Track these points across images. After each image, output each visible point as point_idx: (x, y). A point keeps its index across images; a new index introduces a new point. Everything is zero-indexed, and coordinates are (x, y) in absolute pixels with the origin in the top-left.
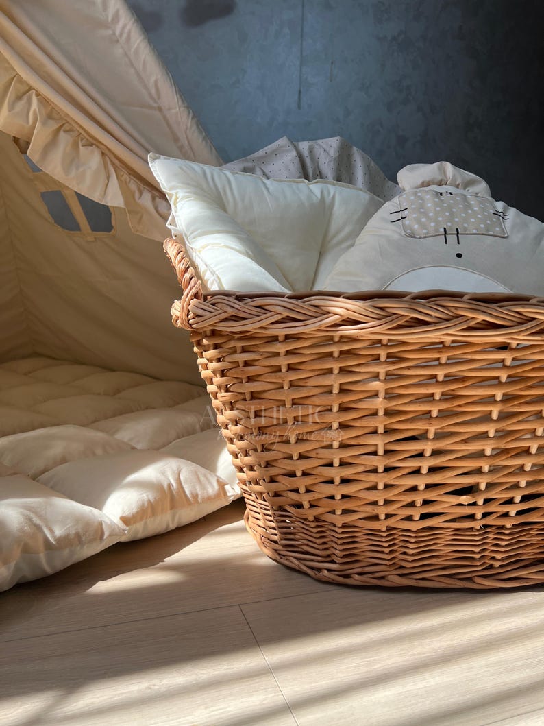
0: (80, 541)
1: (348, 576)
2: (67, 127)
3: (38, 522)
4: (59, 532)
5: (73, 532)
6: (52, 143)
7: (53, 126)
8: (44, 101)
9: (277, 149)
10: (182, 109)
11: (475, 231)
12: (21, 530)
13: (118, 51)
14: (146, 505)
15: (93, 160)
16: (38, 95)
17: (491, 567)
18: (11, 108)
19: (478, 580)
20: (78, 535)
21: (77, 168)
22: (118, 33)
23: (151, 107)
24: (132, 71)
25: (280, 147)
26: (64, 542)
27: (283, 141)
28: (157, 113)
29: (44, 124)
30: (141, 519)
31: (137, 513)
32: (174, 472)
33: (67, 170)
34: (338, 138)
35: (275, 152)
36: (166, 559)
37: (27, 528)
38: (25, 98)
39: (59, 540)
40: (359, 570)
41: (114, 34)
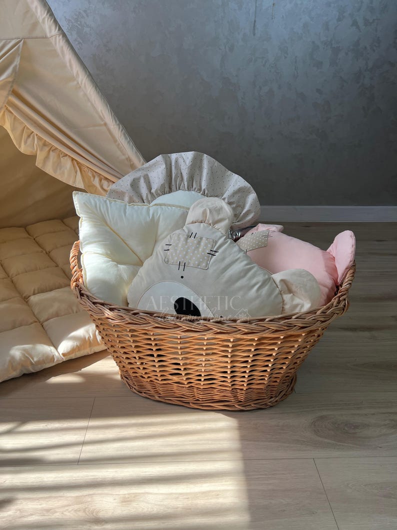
0: (45, 363)
1: (141, 392)
2: (53, 148)
3: (28, 356)
4: (35, 359)
5: (41, 359)
6: (47, 158)
7: (47, 149)
8: (40, 139)
9: (156, 163)
10: (115, 126)
11: (192, 265)
12: (20, 359)
13: (81, 94)
14: (75, 347)
15: (68, 164)
16: (37, 135)
17: (198, 400)
18: (26, 142)
19: (191, 404)
20: (43, 360)
21: (60, 169)
22: (80, 83)
23: (101, 125)
24: (89, 104)
25: (157, 162)
26: (38, 362)
27: (159, 158)
28: (104, 128)
29: (41, 150)
30: (73, 353)
31: (70, 351)
32: (93, 331)
33: (55, 171)
34: (193, 152)
35: (154, 165)
36: (82, 369)
37: (23, 359)
38: (31, 137)
39: (35, 362)
40: (145, 391)
41: (78, 83)
